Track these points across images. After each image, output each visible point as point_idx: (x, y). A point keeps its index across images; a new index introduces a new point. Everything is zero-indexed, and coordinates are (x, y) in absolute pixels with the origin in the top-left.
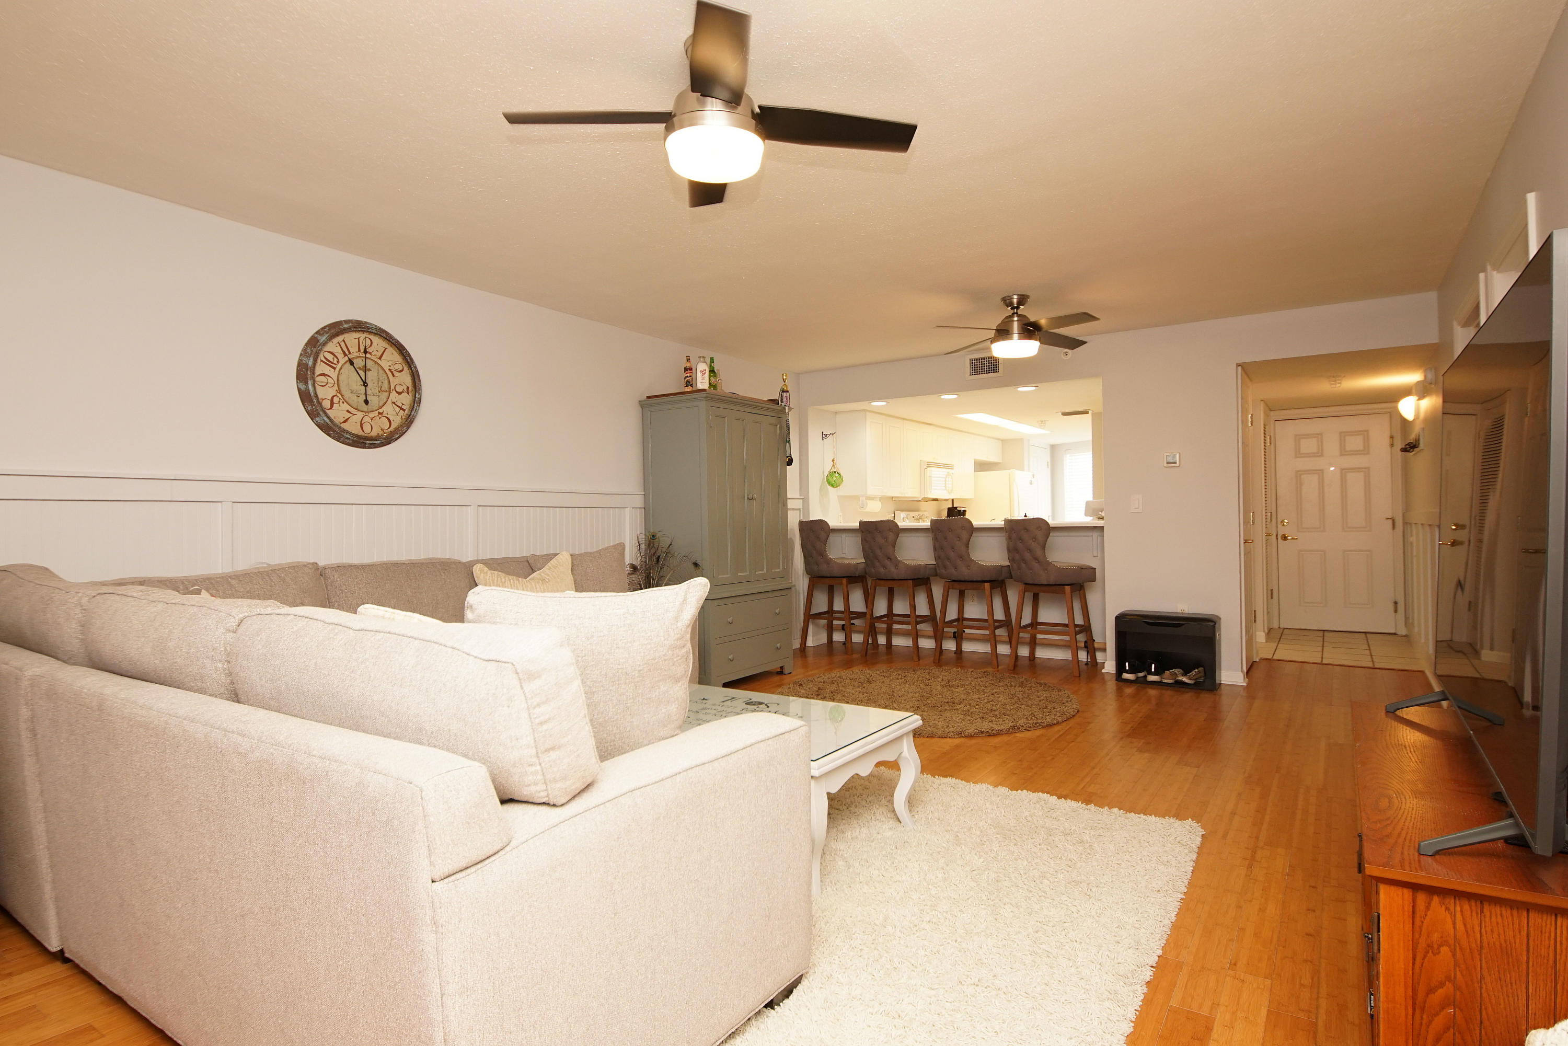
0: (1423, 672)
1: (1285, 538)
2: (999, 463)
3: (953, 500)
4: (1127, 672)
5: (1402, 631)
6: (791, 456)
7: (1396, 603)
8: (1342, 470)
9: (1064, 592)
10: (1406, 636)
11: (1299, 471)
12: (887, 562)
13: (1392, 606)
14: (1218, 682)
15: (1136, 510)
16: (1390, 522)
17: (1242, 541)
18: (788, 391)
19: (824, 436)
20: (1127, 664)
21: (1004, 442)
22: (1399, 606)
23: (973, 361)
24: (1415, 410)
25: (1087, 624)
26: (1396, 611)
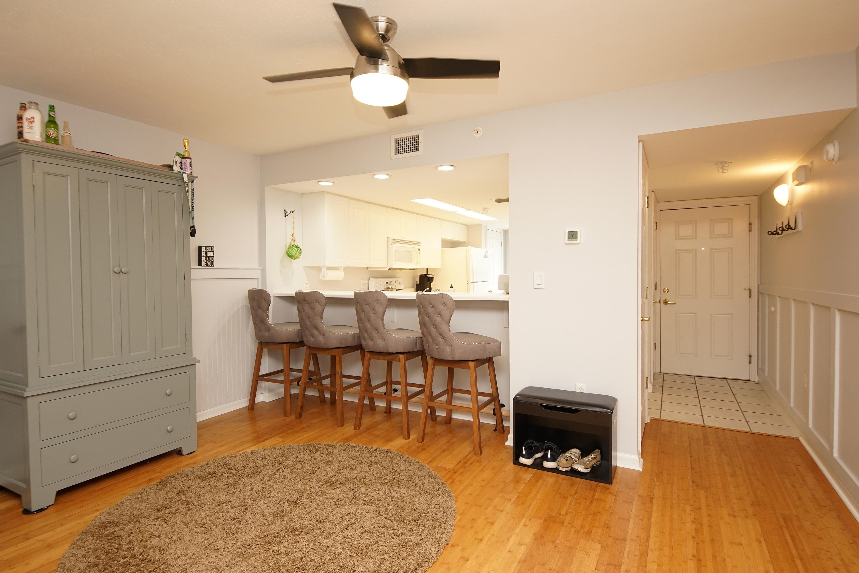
0: (797, 440)
1: (666, 302)
2: (466, 242)
3: (427, 269)
4: (524, 456)
5: (755, 378)
6: (194, 227)
7: (750, 356)
8: (711, 249)
9: (468, 368)
10: (758, 383)
11: (678, 250)
12: (316, 332)
13: (747, 358)
14: (614, 464)
15: (538, 287)
16: (748, 291)
17: (640, 319)
18: (190, 158)
19: (286, 214)
20: (524, 448)
21: (468, 226)
22: (753, 358)
23: (398, 141)
24: (789, 194)
25: (495, 395)
26: (750, 363)
